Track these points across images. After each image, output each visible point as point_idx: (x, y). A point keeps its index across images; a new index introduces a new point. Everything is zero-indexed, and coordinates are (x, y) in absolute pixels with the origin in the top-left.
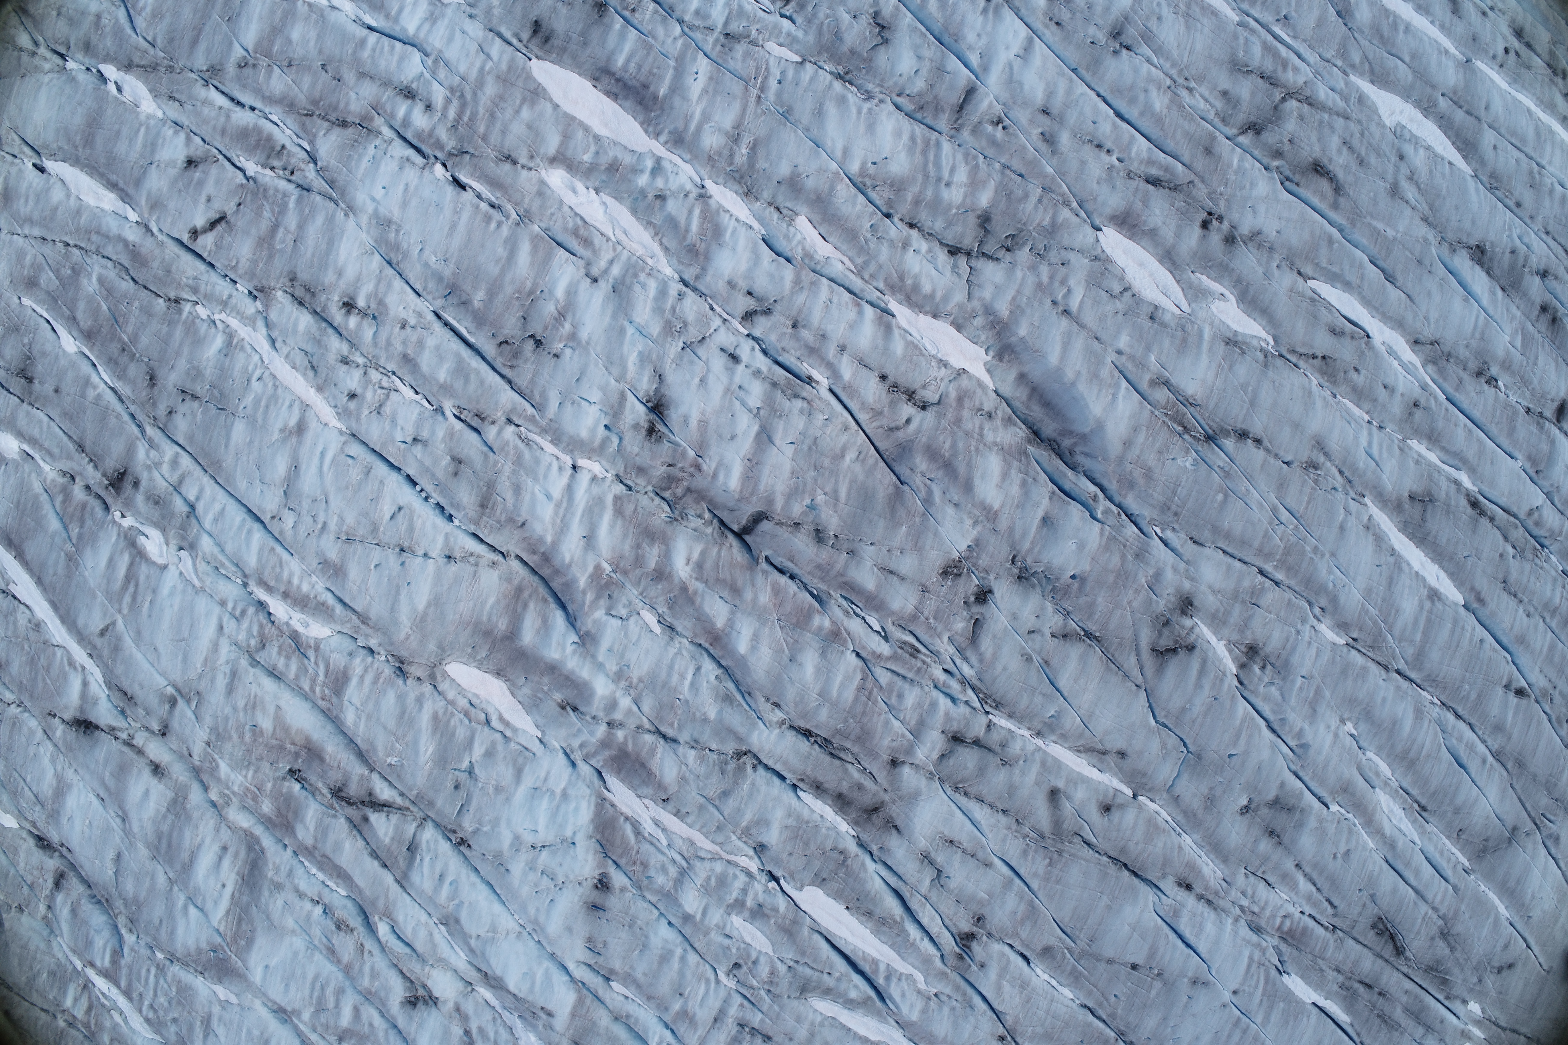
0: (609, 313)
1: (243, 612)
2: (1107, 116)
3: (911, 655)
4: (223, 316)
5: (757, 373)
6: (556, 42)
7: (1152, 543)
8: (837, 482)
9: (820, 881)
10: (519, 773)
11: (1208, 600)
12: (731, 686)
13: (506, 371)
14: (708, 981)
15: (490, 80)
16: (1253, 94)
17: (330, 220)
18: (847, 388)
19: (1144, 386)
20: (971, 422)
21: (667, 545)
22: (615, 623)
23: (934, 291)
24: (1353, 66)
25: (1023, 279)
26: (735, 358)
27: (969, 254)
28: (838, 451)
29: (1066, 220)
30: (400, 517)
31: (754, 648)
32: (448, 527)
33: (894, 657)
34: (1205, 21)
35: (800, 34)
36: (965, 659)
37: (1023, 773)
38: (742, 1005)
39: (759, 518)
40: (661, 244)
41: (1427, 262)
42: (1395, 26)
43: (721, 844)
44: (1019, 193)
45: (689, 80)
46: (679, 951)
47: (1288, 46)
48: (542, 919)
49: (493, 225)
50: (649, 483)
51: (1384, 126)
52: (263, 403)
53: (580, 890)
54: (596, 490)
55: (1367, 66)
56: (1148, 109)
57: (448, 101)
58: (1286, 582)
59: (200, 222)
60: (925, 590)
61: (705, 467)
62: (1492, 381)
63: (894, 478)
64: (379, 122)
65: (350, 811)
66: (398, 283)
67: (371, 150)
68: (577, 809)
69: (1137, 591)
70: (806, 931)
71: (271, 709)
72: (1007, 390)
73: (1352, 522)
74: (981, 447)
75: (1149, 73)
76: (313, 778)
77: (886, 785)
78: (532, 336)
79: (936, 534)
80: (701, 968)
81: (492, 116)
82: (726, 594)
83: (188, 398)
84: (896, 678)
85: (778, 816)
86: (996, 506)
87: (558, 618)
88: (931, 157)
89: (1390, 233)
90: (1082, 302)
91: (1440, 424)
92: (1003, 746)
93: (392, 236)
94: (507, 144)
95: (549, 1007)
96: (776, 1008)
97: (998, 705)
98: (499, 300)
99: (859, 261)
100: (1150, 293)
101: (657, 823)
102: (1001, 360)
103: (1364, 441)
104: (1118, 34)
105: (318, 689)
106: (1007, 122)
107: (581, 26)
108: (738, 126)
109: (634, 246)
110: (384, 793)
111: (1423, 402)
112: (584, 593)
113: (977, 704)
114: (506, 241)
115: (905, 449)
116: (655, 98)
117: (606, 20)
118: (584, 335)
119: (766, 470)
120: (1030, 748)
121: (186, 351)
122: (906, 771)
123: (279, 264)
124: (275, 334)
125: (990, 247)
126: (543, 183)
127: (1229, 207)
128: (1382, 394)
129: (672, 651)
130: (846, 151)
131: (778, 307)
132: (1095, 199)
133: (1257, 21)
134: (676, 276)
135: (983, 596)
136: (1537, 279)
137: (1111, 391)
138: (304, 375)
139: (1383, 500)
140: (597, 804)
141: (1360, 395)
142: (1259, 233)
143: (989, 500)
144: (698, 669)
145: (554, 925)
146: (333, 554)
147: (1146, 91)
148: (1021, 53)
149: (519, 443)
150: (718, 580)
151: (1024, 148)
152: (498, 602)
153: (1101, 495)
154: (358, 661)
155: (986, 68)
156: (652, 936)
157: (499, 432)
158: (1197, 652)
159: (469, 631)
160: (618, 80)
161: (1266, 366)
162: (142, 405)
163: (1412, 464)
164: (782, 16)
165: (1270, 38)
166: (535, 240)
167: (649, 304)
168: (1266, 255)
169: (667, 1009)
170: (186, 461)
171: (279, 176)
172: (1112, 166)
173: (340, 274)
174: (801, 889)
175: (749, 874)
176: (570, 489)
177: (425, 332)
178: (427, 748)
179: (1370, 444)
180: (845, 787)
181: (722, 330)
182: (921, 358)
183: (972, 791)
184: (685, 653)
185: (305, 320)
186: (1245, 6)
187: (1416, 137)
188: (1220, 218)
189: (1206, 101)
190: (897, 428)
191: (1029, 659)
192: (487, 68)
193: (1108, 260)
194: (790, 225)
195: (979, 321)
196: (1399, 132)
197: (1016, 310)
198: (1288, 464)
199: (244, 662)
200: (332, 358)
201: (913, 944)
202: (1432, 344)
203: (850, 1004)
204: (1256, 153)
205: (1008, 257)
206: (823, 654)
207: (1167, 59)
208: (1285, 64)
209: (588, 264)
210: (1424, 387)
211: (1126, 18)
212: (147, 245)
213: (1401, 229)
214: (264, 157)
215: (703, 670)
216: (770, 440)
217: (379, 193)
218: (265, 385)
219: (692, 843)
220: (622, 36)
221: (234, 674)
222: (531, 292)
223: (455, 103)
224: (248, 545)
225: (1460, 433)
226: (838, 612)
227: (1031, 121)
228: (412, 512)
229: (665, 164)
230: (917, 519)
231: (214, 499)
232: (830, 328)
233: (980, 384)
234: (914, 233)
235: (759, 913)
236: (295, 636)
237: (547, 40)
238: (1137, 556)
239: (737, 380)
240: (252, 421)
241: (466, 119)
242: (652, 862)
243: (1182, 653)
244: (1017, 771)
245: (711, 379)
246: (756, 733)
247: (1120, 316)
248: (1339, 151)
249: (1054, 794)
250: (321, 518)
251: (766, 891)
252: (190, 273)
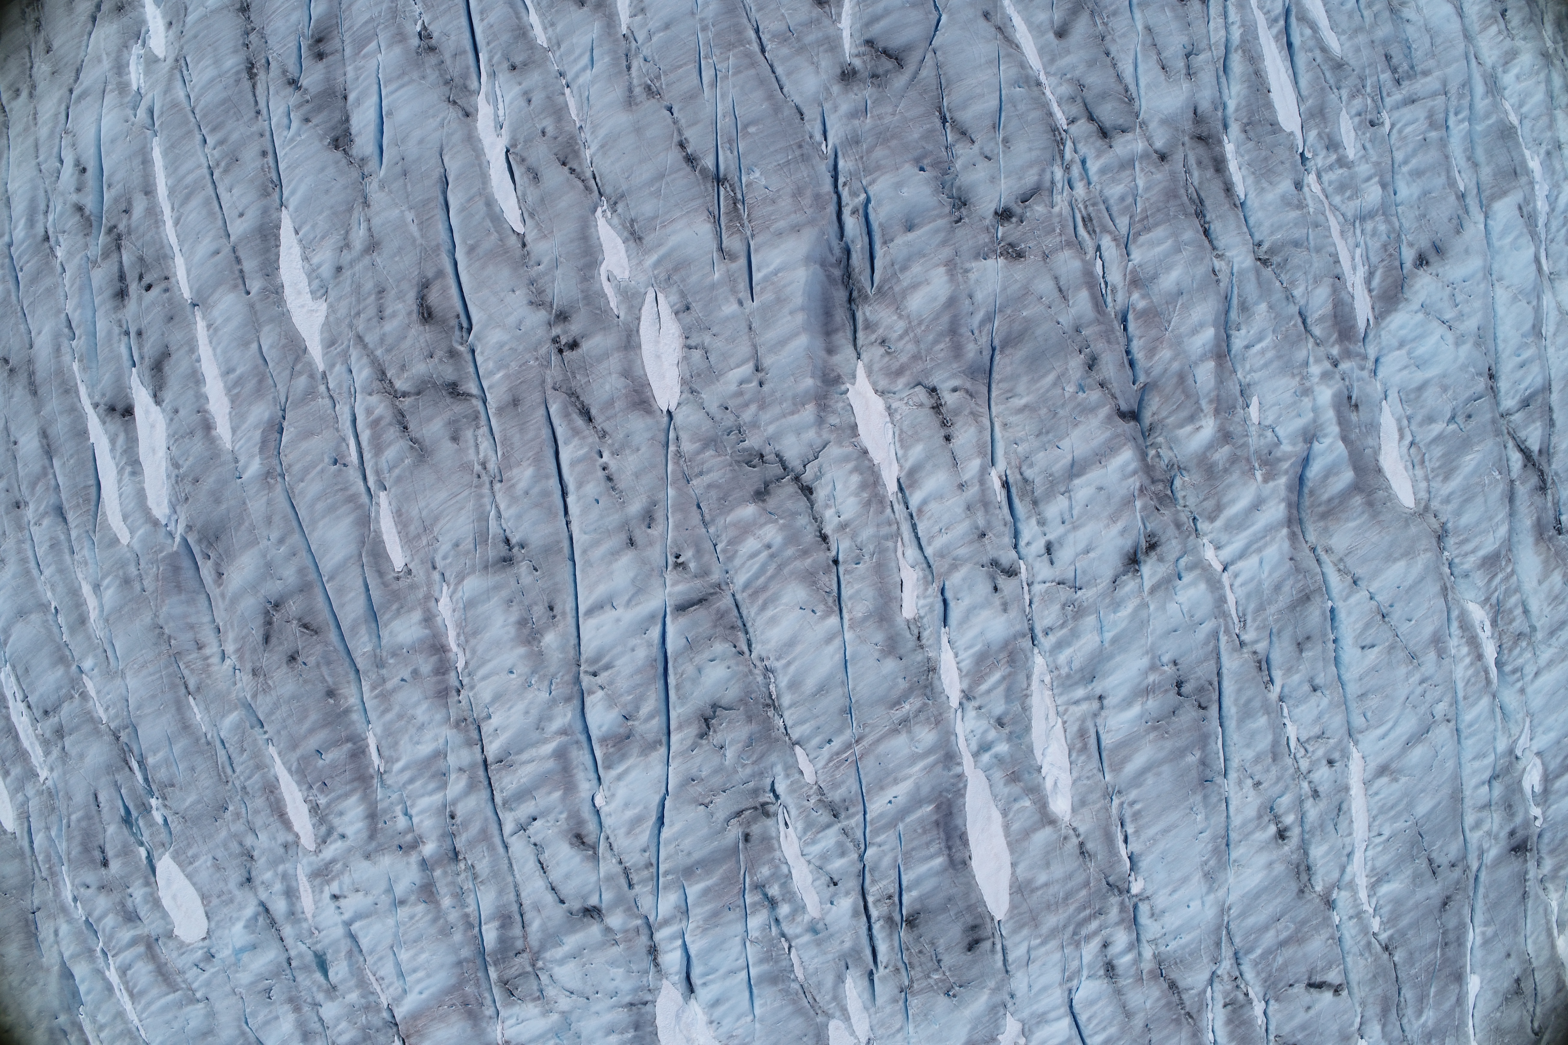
0: (1113, 663)
1: (1514, 671)
2: (579, 499)
3: (1091, 220)
4: (1366, 907)
5: (1042, 523)
6: (969, 920)
7: (837, 142)
8: (1048, 391)
9: (1274, 126)
10: (1421, 388)
11: (827, 65)
12: (1233, 315)
13: (1216, 684)
14: (1400, 132)
15: (1044, 929)
16: (430, 419)
17: (1243, 915)
18: (981, 453)
19: (743, 261)
20: (906, 349)
21: (1204, 453)
22: (1281, 432)
23: (851, 472)
24: (312, 376)
25: (771, 423)
26: (1049, 549)
27: (797, 479)
28: (1026, 413)
29: (692, 441)
30: (1367, 642)
31: (1202, 325)
32: (1340, 605)
33: (1105, 230)
34: (415, 512)
35: (779, 769)
36: (1053, 182)
37: (1074, 68)
38: (1389, 95)
39: (1122, 415)
40: (1029, 685)
41: (398, 169)
42: (239, 382)
43: (1323, 214)
44: (714, 494)
45: (901, 800)
46: (1405, 169)
47: (357, 436)
48: (1480, 275)
49: (1137, 807)
50: (1178, 512)
51: (331, 306)
52: (1392, 813)
53: (1440, 271)
54: (1224, 538)
55: (298, 367)
56: (538, 477)
57: (1088, 938)
58: (749, 26)
59: (1327, 996)
60: (1045, 256)
61: (1138, 485)
62: (424, 35)
63: (997, 358)
64: (1147, 965)
65: (1545, 467)
66: (1236, 821)
67: (1173, 945)
68: (1401, 327)
69: (880, 117)
70: (1310, 102)
71: (1546, 585)
72: (849, 351)
73: (653, 25)
74: (914, 323)
75: (509, 506)
76: (1551, 513)
77: (1181, 148)
78: (1179, 694)
79: (1004, 289)
80: (1398, 144)
81: (1067, 897)
82: (1190, 381)
83: (1435, 865)
84: (1115, 214)
85: (1271, 196)
86: (942, 270)
87: (1315, 470)
88: (762, 580)
89: (410, 216)
90: (738, 366)
91: (505, 37)
92: (1073, 99)
93: (1212, 863)
94: (1076, 864)
95: (1517, 212)
96: (1367, 71)
97: (1054, 130)
98: (1180, 743)
99: (890, 544)
100: (672, 329)
101: (1354, 268)
102: (839, 376)
103: (588, 75)
104: (505, 560)
105: (1509, 570)
106: (671, 560)
107: (940, 918)
108: (895, 731)
109: (1048, 701)
110: (1516, 459)
111: (506, 65)
112: (1286, 472)
113: (1069, 144)
114: (1139, 785)
115: (972, 372)
116: (938, 808)
117: (918, 906)
118: (1145, 662)
119: (1095, 443)
120: (1054, 80)
121: (1411, 903)
122: (1159, 144)
123: (1303, 912)
124: (1345, 859)
125: (776, 469)
126: (1074, 810)
127: (539, 343)
128: (538, 98)
129: (1256, 376)
130: (829, 640)
131: (985, 560)
132: (652, 438)
133: (365, 478)
134: (1036, 651)
135: (1004, 215)
136: (304, 82)
137: (775, 279)
138: (1349, 809)
139: (611, 20)
140: (1383, 318)
141: (559, 112)
142: (531, 303)
143: (945, 278)
144: (1247, 347)
145: (1475, 263)
146: (1432, 655)
147: (527, 493)
148: (608, 607)
149: (1249, 621)
150: (1188, 396)
151: (677, 527)
152: (1347, 520)
153: (846, 212)
154: (1466, 566)
155: (652, 617)
156: (1415, 196)
157: (1256, 642)
158: (867, 36)
159: (1381, 518)
160: (949, 848)
161: (622, 196)
162: (1465, 890)
163: (559, 28)
164: (777, 797)
165: (367, 456)
166: (1117, 768)
167: (1078, 644)
168: (541, 282)
169: (1441, 139)
170: (1470, 819)
171: (1247, 984)
172: (613, 454)
173: (1270, 864)
174: (1292, 133)
175: (1319, 177)
176: (1242, 555)
177: (1247, 765)
178: (1470, 461)
179: (584, 69)
180: (1210, 173)
181: (1040, 578)
182: (905, 428)
183: (1121, 88)
184: (1248, 367)
185: (1318, 852)
186: (365, 499)
187: (309, 276)
188: (556, 340)
189: (477, 445)
190: (967, 391)
191: (1006, 141)
192: (1038, 941)
193: (684, 382)
194: (921, 618)
195: (833, 420)
196: (321, 291)
197: (799, 403)
198: (670, 109)
199: (1539, 636)
200: (1322, 805)
201: (1243, 26)
202: (455, 103)
203: (1314, 27)
204: (471, 369)
205: (767, 450)
206: (1155, 277)
207: (482, 505)
208: (375, 424)
209: (1095, 715)
210: (493, 75)
211: (486, 567)
212: (1373, 1010)
213: (396, 212)
214: (1245, 1010)
215: (1245, 343)
216: (1073, 464)
217: (1195, 905)
218: (1380, 826)
219: (1342, 233)
220: (917, 882)
221: (1552, 633)
222: (1155, 728)
223: (1084, 932)
224: (1479, 716)
225: (492, 18)
226: (1120, 297)
227: (651, 544)
228: (1357, 638)
229: (974, 747)
230: (1009, 311)
231: (1474, 772)
232: (959, 510)
233: (869, 373)
234: (828, 530)
235: (1332, 144)
236: (1494, 623)
237: (974, 928)
238: (857, 142)
239: (1061, 529)
240: (1410, 806)
241: (1088, 912)
242: (1378, 245)
243: (881, 45)
244: (1077, 73)
245: (1081, 546)
246: (1244, 265)
247: (715, 330)
248: (394, 315)
249: (1061, 34)
250: (1419, 690)
251: (1315, 155)
252: (1362, 962)
